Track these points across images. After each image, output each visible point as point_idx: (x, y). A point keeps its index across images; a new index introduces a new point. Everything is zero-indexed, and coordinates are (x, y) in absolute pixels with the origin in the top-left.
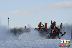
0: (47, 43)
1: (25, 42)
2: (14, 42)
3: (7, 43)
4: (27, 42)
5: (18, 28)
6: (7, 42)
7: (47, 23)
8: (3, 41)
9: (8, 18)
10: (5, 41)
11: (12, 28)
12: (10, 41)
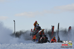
0: (54, 46)
1: (31, 45)
2: (20, 45)
3: (13, 47)
4: (33, 46)
5: (24, 31)
6: (13, 45)
7: (54, 26)
8: (9, 45)
9: (14, 21)
10: (11, 45)
11: (18, 31)
12: (16, 45)
